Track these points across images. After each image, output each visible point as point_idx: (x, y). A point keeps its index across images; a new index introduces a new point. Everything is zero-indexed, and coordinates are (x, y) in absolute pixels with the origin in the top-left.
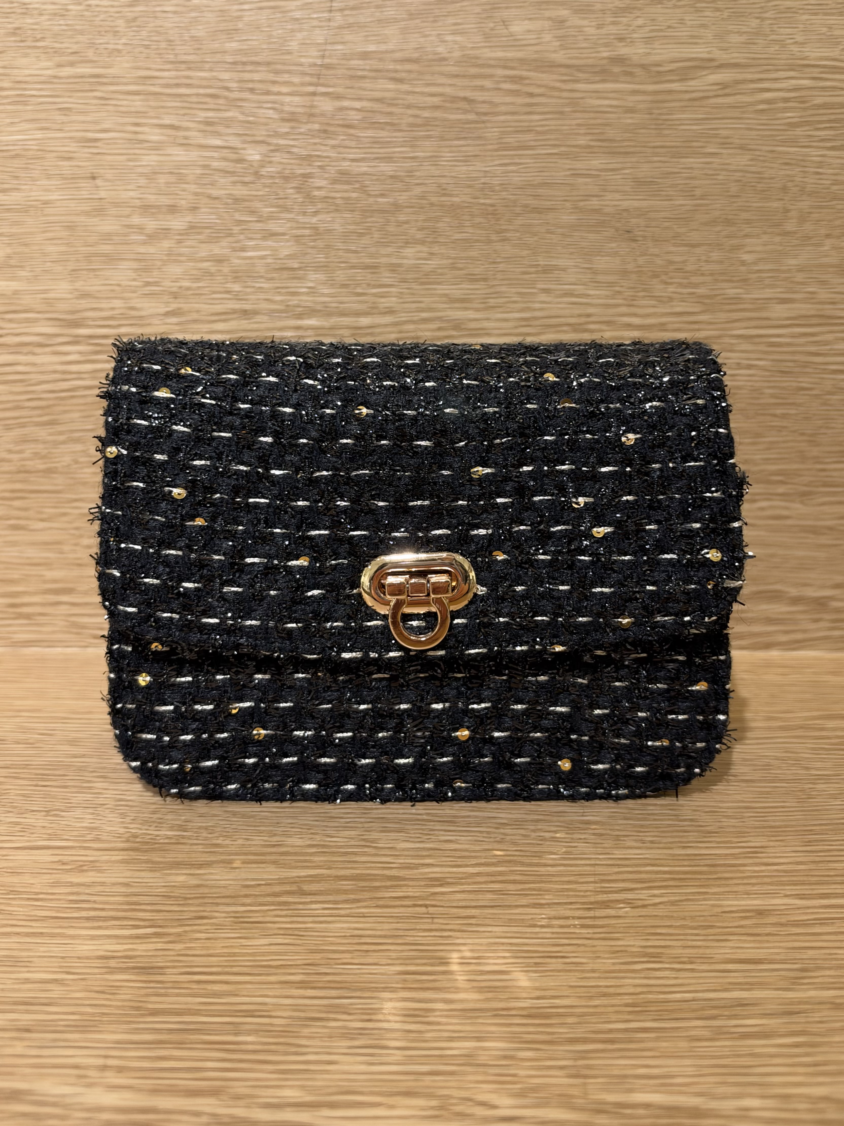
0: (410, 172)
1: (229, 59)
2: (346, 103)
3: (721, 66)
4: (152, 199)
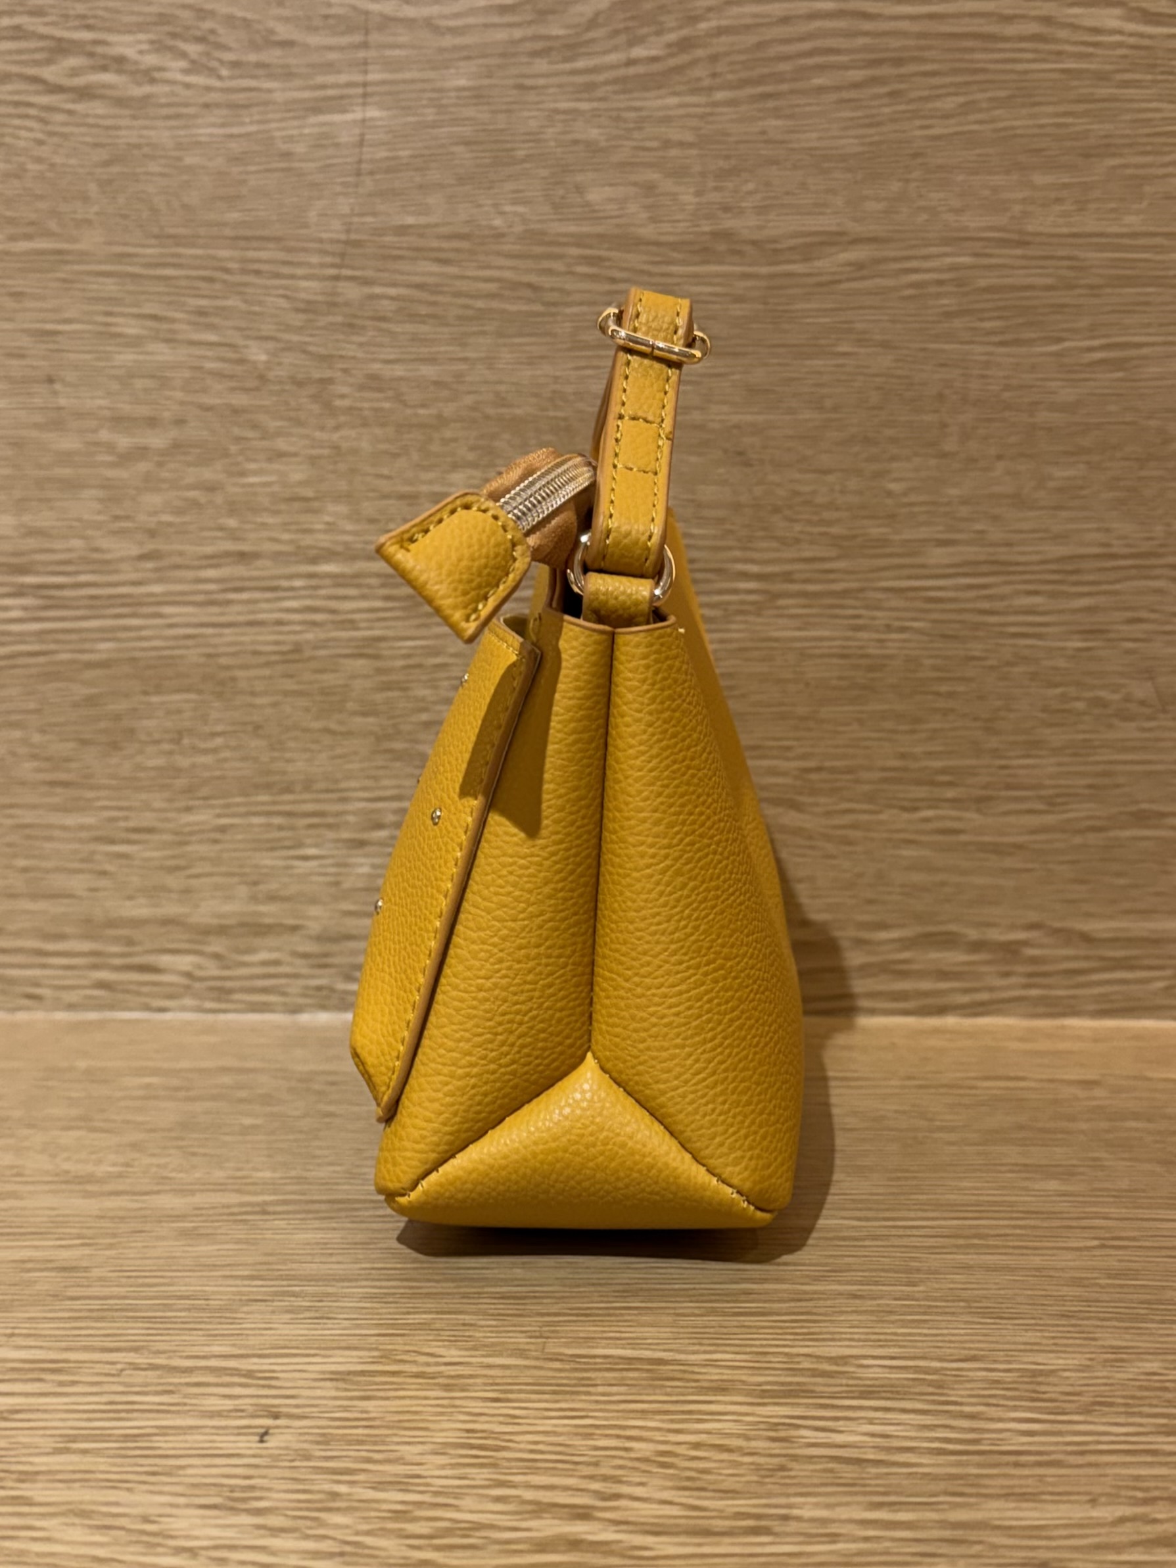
0: (459, 377)
1: (228, 232)
2: (378, 290)
3: (857, 241)
4: (126, 408)
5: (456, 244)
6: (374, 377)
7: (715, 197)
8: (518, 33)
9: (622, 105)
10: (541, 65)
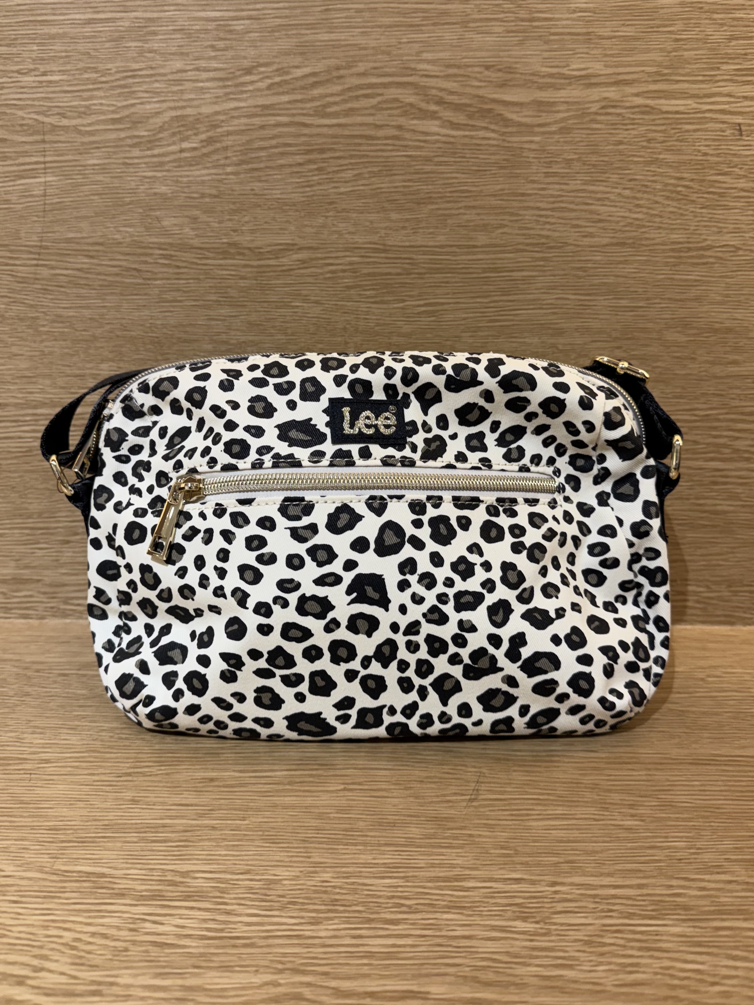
5: (97, 248)
6: (60, 316)
7: (230, 224)
8: (123, 135)
9: (179, 174)
10: (136, 152)
